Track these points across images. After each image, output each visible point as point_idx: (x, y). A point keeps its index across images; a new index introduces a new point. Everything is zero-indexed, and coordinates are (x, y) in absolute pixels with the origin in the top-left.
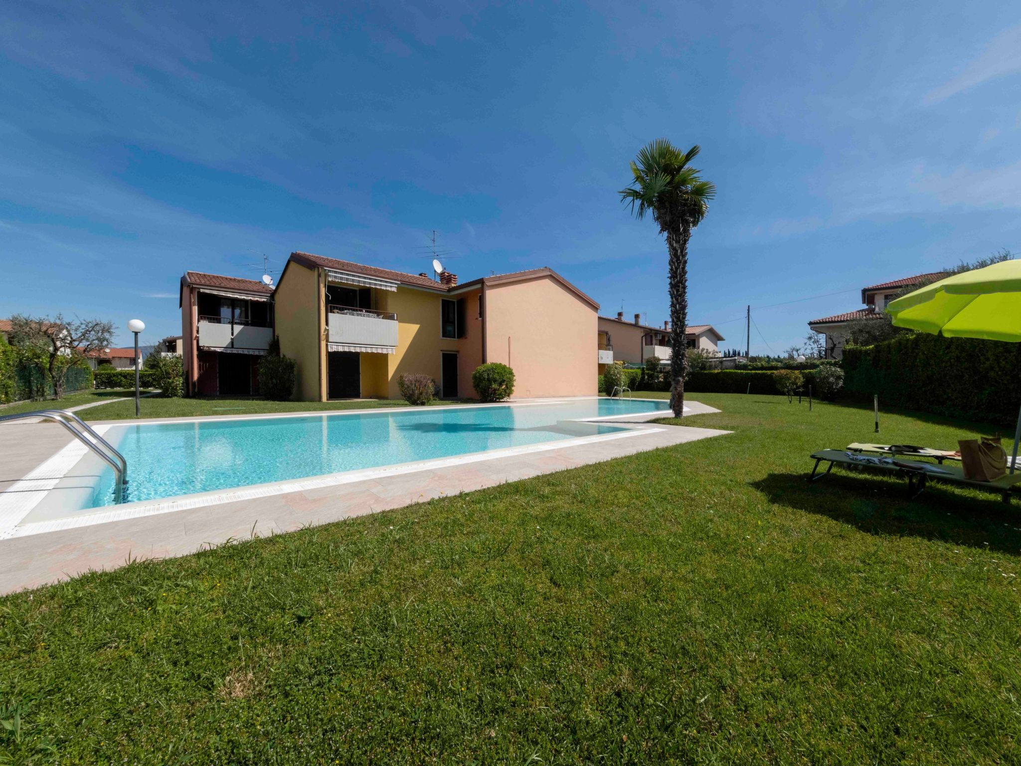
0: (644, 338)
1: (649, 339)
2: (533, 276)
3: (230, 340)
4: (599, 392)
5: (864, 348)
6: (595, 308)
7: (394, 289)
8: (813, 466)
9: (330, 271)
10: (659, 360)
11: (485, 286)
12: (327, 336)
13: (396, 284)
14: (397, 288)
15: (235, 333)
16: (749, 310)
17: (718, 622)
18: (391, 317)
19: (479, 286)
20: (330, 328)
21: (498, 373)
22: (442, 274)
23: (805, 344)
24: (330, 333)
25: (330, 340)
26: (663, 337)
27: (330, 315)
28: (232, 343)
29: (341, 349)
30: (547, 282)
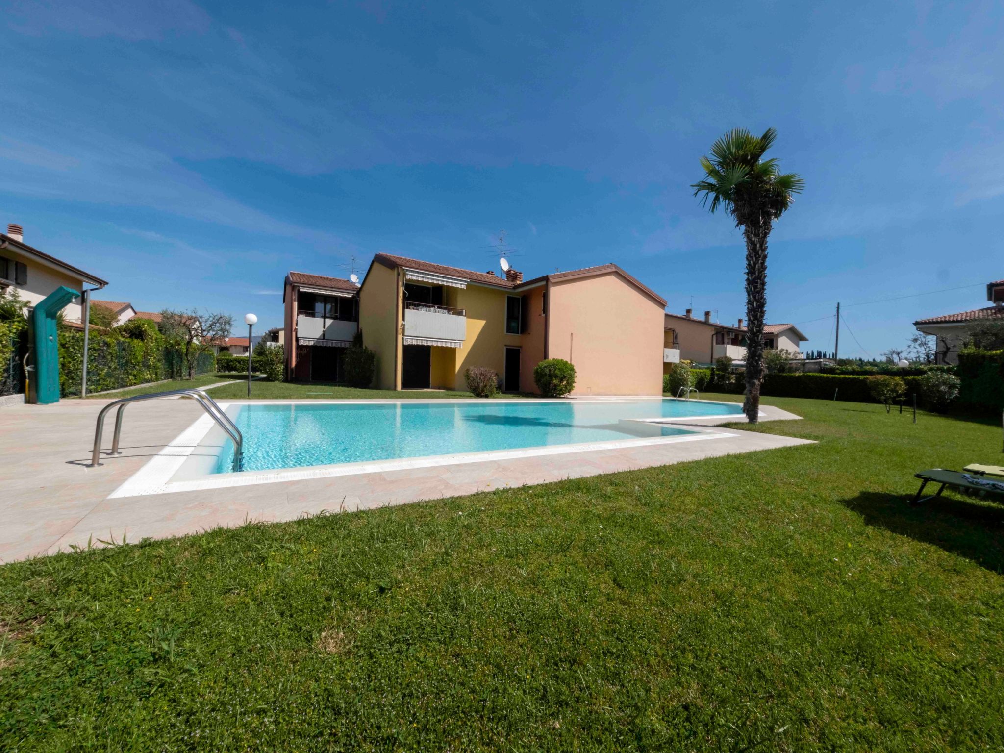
0: (715, 337)
1: (720, 339)
2: (598, 273)
3: (321, 333)
4: (664, 391)
5: (989, 353)
6: (662, 304)
7: (464, 287)
8: (919, 487)
9: (408, 270)
10: (731, 360)
11: (549, 283)
12: (403, 330)
13: (465, 281)
14: (467, 286)
15: (326, 327)
16: (838, 308)
17: (799, 648)
18: (460, 313)
19: (544, 283)
20: (406, 323)
21: (559, 369)
22: (508, 272)
23: (909, 346)
24: (406, 327)
25: (406, 334)
26: (737, 336)
27: (407, 310)
28: (324, 335)
29: (414, 343)
30: (612, 279)
